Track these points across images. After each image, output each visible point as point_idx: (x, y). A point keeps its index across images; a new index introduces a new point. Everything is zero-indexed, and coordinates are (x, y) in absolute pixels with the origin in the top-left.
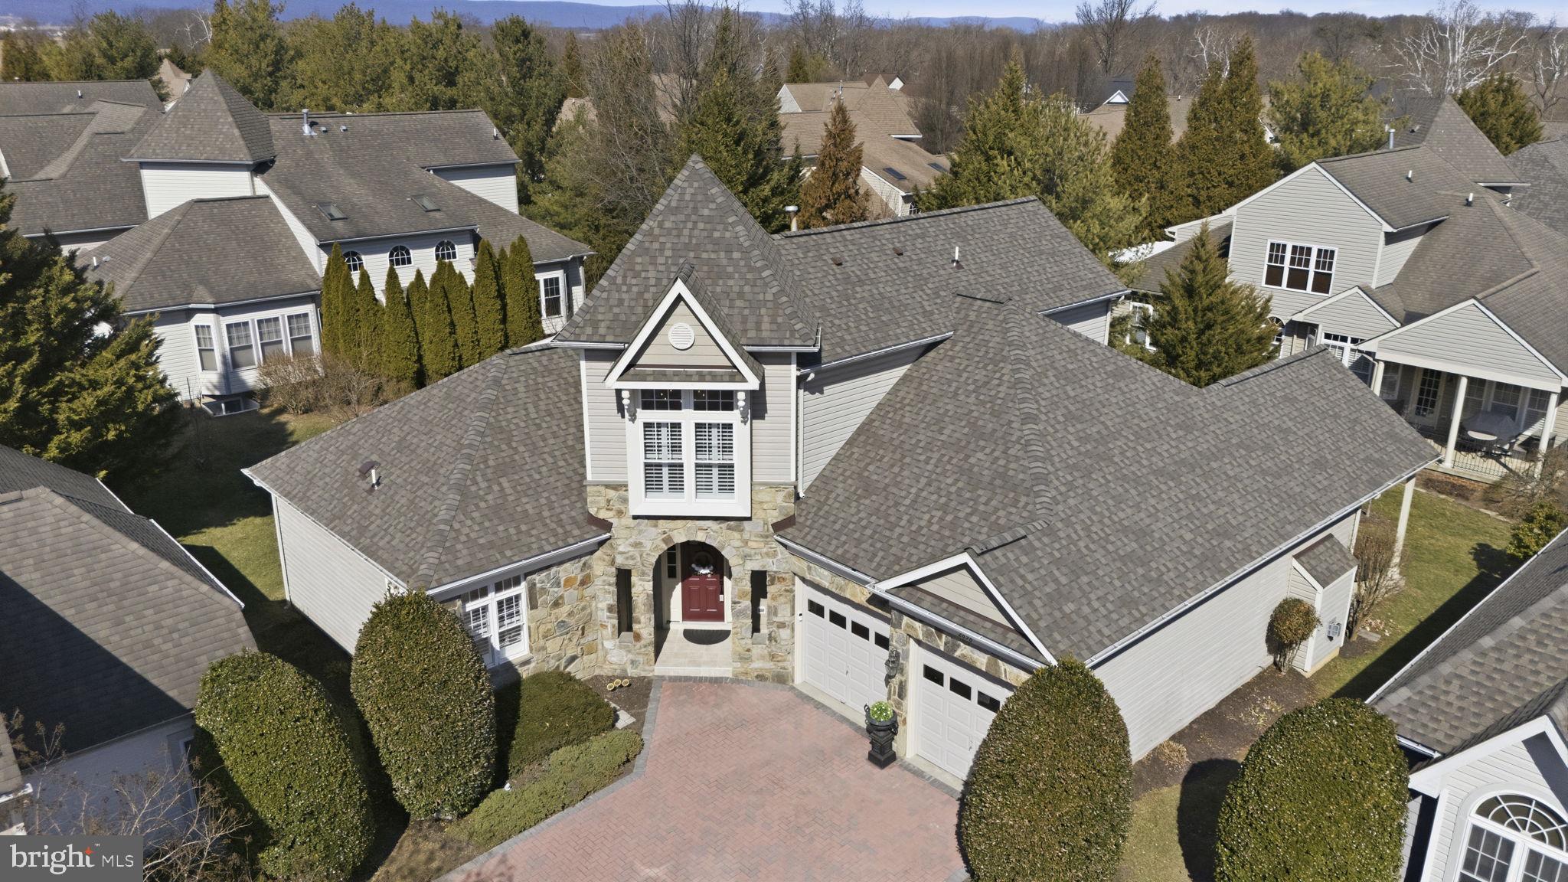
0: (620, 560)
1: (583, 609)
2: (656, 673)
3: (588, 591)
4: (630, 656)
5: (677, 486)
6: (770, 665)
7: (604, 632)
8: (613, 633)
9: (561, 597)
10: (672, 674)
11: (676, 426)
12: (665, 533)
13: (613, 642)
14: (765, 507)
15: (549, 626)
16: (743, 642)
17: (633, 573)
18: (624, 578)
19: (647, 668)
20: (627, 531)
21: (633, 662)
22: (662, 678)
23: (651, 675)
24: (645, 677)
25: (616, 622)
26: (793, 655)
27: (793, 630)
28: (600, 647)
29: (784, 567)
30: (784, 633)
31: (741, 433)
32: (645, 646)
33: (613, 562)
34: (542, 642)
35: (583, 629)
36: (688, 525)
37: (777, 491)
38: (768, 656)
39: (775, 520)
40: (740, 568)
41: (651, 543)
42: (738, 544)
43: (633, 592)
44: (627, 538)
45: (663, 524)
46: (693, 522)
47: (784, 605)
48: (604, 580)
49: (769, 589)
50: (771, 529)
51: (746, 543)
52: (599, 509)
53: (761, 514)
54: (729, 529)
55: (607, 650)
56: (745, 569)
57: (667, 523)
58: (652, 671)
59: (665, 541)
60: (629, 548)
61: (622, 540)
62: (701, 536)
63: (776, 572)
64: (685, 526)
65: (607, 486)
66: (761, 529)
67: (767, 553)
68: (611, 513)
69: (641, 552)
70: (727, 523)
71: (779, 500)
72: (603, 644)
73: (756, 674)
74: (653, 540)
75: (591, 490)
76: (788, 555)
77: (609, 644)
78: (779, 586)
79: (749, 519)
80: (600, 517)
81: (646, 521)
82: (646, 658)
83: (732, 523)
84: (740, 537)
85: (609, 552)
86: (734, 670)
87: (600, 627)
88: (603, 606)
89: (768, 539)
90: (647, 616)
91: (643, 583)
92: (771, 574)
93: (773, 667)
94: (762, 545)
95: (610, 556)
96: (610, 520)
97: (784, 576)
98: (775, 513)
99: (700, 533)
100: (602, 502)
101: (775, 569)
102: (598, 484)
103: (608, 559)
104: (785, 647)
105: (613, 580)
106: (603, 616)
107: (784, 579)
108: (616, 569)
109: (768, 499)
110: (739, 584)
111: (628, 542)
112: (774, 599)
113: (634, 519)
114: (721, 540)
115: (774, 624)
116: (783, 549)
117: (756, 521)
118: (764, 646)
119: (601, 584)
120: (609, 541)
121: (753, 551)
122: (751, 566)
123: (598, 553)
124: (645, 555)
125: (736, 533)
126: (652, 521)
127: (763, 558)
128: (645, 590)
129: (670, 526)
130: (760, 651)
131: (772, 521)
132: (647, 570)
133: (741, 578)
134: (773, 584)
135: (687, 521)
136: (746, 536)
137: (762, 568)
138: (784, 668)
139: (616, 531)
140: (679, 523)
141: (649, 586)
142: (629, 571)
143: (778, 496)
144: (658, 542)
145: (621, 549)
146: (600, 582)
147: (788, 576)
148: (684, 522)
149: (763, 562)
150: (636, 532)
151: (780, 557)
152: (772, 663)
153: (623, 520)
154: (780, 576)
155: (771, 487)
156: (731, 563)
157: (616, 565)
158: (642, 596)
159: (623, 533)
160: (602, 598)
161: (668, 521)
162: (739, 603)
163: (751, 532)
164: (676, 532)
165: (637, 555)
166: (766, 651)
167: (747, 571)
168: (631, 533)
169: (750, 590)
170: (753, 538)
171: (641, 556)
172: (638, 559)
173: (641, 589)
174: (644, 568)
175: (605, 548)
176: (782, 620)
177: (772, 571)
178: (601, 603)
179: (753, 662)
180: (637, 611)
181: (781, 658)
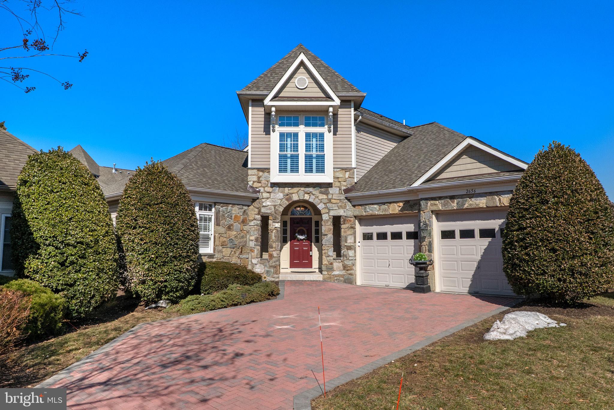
0: (263, 210)
1: (243, 237)
2: (280, 279)
3: (246, 228)
4: (267, 269)
5: (295, 169)
6: (343, 272)
7: (252, 254)
8: (257, 255)
9: (232, 225)
10: (289, 279)
11: (296, 135)
12: (287, 195)
13: (257, 260)
14: (340, 180)
15: (225, 239)
16: (328, 258)
17: (270, 218)
18: (265, 220)
19: (275, 276)
20: (268, 194)
21: (268, 272)
22: (283, 281)
23: (277, 280)
24: (274, 281)
25: (259, 248)
26: (355, 267)
27: (355, 252)
28: (250, 263)
29: (350, 213)
30: (351, 253)
31: (329, 138)
32: (275, 262)
33: (260, 211)
34: (221, 248)
35: (242, 248)
36: (300, 191)
37: (346, 172)
38: (342, 267)
39: (345, 188)
40: (327, 215)
41: (280, 200)
42: (326, 201)
43: (269, 229)
44: (268, 198)
45: (287, 190)
46: (302, 189)
47: (350, 236)
48: (254, 223)
49: (342, 226)
50: (343, 193)
51: (330, 201)
52: (254, 182)
53: (337, 184)
54: (321, 193)
55: (253, 265)
56: (329, 216)
57: (289, 190)
58: (278, 278)
59: (287, 200)
60: (269, 203)
61: (265, 199)
62: (307, 197)
63: (346, 217)
64: (298, 191)
65: (259, 169)
66: (338, 192)
67: (341, 206)
68: (260, 185)
69: (275, 206)
70: (320, 189)
71: (347, 177)
72: (251, 261)
73: (336, 278)
74: (281, 199)
75: (250, 172)
76: (352, 207)
77: (254, 261)
78: (347, 225)
79: (332, 187)
80: (254, 186)
81: (278, 188)
82: (275, 269)
83: (323, 190)
84: (326, 197)
85: (257, 206)
86: (323, 277)
87: (251, 250)
88: (253, 238)
89: (341, 198)
90: (277, 243)
91: (275, 224)
92: (343, 218)
93: (345, 274)
94: (338, 201)
95: (258, 208)
96: (259, 188)
97: (350, 219)
98: (345, 184)
99: (306, 195)
100: (255, 178)
101: (345, 215)
102: (254, 169)
103: (257, 210)
104: (351, 261)
105: (259, 222)
106: (252, 244)
107: (350, 221)
108: (261, 216)
109: (341, 176)
110: (327, 224)
111: (268, 200)
112: (345, 232)
113: (271, 187)
114: (317, 199)
115: (345, 248)
116: (349, 203)
117: (335, 188)
118: (340, 260)
119: (252, 225)
120: (257, 200)
121: (334, 205)
122: (333, 213)
123: (252, 207)
124: (277, 208)
125: (325, 195)
126: (281, 189)
127: (339, 208)
128: (276, 227)
129: (290, 192)
130: (337, 264)
131: (343, 188)
132: (278, 217)
133: (327, 221)
134: (344, 224)
135: (299, 188)
136: (330, 196)
137: (339, 215)
138: (351, 274)
139: (262, 194)
140: (295, 190)
141: (278, 225)
142: (268, 217)
143: (346, 174)
144: (284, 200)
145: (264, 204)
146: (252, 223)
147: (352, 219)
148: (298, 189)
149: (339, 211)
150: (272, 194)
151: (348, 208)
152: (344, 271)
153: (266, 188)
154: (348, 219)
155: (343, 169)
156: (322, 212)
157: (261, 213)
158: (274, 231)
159: (265, 195)
160: (252, 233)
161: (289, 189)
162: (326, 235)
163: (332, 194)
164: (293, 195)
165: (273, 207)
166: (341, 264)
167: (330, 217)
168: (270, 195)
169: (332, 227)
170: (334, 198)
171: (275, 208)
172: (273, 210)
173: (274, 227)
174: (276, 215)
175: (256, 204)
176: (349, 245)
177: (343, 216)
178: (252, 236)
179: (334, 271)
180: (271, 240)
181: (349, 268)
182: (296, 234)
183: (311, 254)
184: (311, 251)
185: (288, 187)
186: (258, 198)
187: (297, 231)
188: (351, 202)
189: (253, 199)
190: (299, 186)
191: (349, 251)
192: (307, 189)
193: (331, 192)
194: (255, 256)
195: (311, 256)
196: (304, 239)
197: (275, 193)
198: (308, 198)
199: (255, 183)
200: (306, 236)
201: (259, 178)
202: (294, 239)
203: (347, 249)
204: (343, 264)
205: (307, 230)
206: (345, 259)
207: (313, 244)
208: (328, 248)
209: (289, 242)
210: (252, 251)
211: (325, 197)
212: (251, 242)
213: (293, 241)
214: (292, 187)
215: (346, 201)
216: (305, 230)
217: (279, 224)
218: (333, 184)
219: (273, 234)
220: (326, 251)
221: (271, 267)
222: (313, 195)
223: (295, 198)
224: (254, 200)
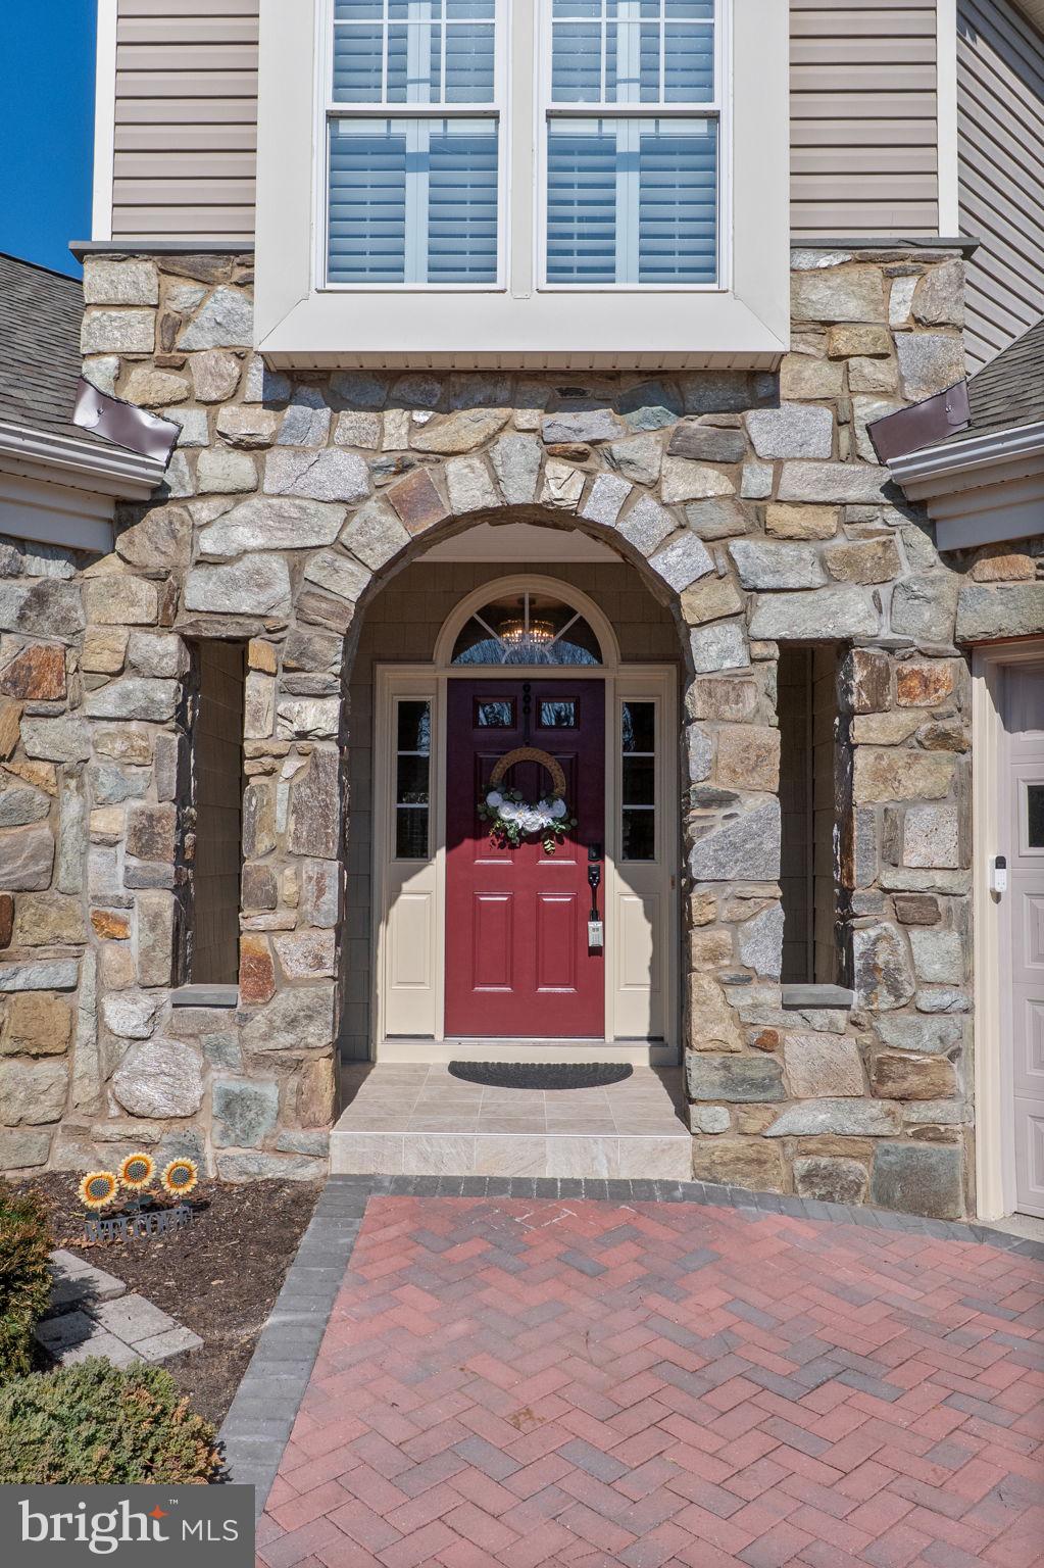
0: (200, 592)
2: (339, 1163)
3: (51, 737)
4: (223, 1079)
5: (465, 255)
6: (869, 1116)
7: (110, 952)
8: (147, 955)
10: (412, 1167)
12: (403, 469)
13: (146, 1002)
14: (842, 341)
16: (743, 998)
17: (260, 653)
19: (297, 1136)
20: (243, 462)
21: (231, 1105)
22: (365, 1184)
23: (309, 1173)
24: (281, 1183)
25: (163, 901)
26: (969, 1071)
27: (969, 945)
28: (85, 1024)
29: (927, 623)
30: (931, 950)
32: (292, 1023)
33: (171, 602)
36: (506, 438)
37: (890, 275)
38: (858, 1072)
39: (881, 408)
40: (731, 634)
41: (341, 512)
42: (723, 520)
43: (249, 748)
44: (238, 494)
45: (396, 427)
46: (527, 417)
47: (929, 811)
48: (125, 697)
49: (862, 729)
50: (866, 447)
51: (755, 516)
52: (129, 360)
53: (818, 377)
54: (680, 449)
55: (112, 1049)
56: (750, 640)
57: (415, 427)
58: (322, 1153)
59: (399, 506)
60: (246, 537)
61: (216, 502)
62: (562, 485)
63: (890, 649)
64: (492, 438)
65: (168, 259)
66: (821, 445)
67: (850, 560)
68: (172, 384)
69: (297, 556)
70: (673, 423)
71: (900, 316)
72: (98, 1014)
73: (802, 1165)
74: (349, 505)
75: (97, 278)
76: (941, 570)
77: (124, 1014)
78: (905, 718)
79: (772, 401)
80: (128, 394)
81: (325, 413)
82: (294, 1081)
83: (694, 423)
84: (725, 487)
85: (156, 561)
86: (698, 1151)
87: (98, 921)
88: (113, 821)
89: (852, 494)
90: (310, 867)
91: (296, 705)
92: (866, 659)
93: (883, 1128)
94: (828, 520)
95: (158, 578)
96: (172, 413)
97: (924, 665)
98: (881, 373)
99: (557, 469)
100: (139, 332)
101: (886, 635)
102: (132, 254)
103: (147, 591)
104: (933, 1025)
105: (165, 694)
106: (108, 872)
107: (926, 682)
108: (185, 639)
109: (851, 308)
110: (728, 711)
111: (241, 512)
112: (884, 776)
113: (274, 404)
114: (647, 505)
115: (887, 906)
116: (920, 537)
117: (802, 411)
118: (840, 1016)
119: (109, 709)
120: (156, 513)
121: (789, 551)
122: (778, 620)
123: (108, 568)
124: (311, 572)
125: (711, 473)
126: (349, 418)
127: (832, 579)
128: (302, 735)
129: (423, 441)
130: (821, 1045)
131: (870, 409)
132: (319, 645)
133: (735, 682)
134: (877, 707)
135: (503, 413)
136: (757, 480)
137: (828, 630)
138: (930, 1133)
139: (192, 462)
140: (468, 425)
141: (322, 715)
142: (240, 644)
143: (896, 297)
144: (371, 508)
145: (208, 544)
146: (105, 701)
147: (943, 669)
148: (492, 417)
149: (831, 599)
150: (279, 463)
151: (905, 573)
152: (877, 1107)
153: (225, 411)
154: (907, 667)
155: (863, 254)
156: (693, 607)
157: (183, 619)
158: (289, 767)
159: (222, 468)
160: (108, 784)
161: (421, 417)
162: (724, 799)
163: (778, 463)
164: (454, 466)
165: (278, 567)
166: (849, 1045)
167: (759, 649)
168: (260, 468)
169: (773, 738)
170: (790, 488)
171: (295, 572)
172: (282, 587)
173: (285, 731)
174: (307, 632)
175: (145, 540)
176: (921, 881)
177: (872, 641)
178: (104, 803)
179: (785, 1099)
180: (264, 842)
181: (914, 1082)
182: (493, 799)
183: (594, 939)
184: (597, 914)
185: (410, 406)
186: (159, 495)
187: (498, 772)
188: (930, 527)
189: (121, 503)
190: (503, 393)
191: (916, 934)
192: (565, 419)
193: (764, 444)
194: (134, 974)
195: (598, 952)
196: (544, 833)
197: (299, 452)
198: (574, 494)
199: (138, 374)
200: (560, 808)
201: (172, 326)
202: (478, 832)
203: (903, 922)
204: (863, 1050)
205: (572, 770)
206: (885, 1000)
207: (609, 864)
208: (743, 910)
209: (441, 854)
210: (108, 927)
211: (712, 482)
212: (95, 857)
213: (468, 843)
214: (445, 408)
215: (894, 515)
216: (552, 764)
217: (333, 706)
218: (785, 378)
219: (281, 791)
220: (724, 935)
221: (260, 1060)
222: (617, 465)
223: (466, 488)
224: (128, 510)
